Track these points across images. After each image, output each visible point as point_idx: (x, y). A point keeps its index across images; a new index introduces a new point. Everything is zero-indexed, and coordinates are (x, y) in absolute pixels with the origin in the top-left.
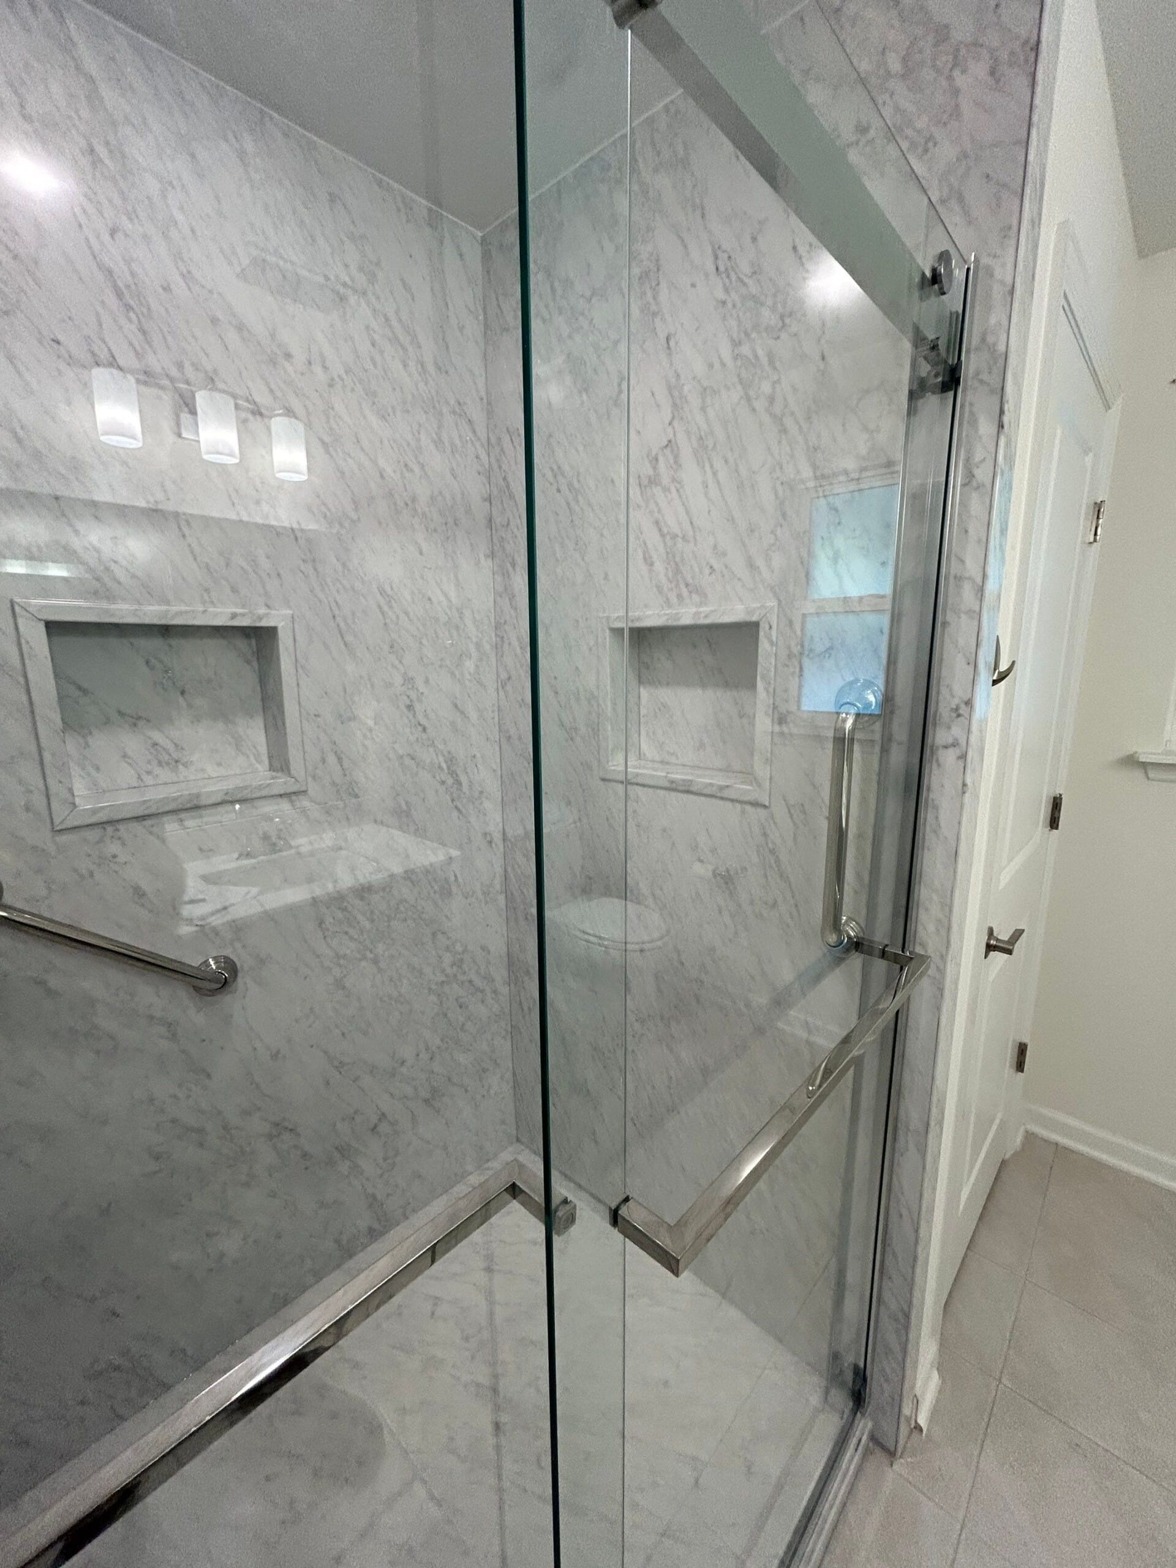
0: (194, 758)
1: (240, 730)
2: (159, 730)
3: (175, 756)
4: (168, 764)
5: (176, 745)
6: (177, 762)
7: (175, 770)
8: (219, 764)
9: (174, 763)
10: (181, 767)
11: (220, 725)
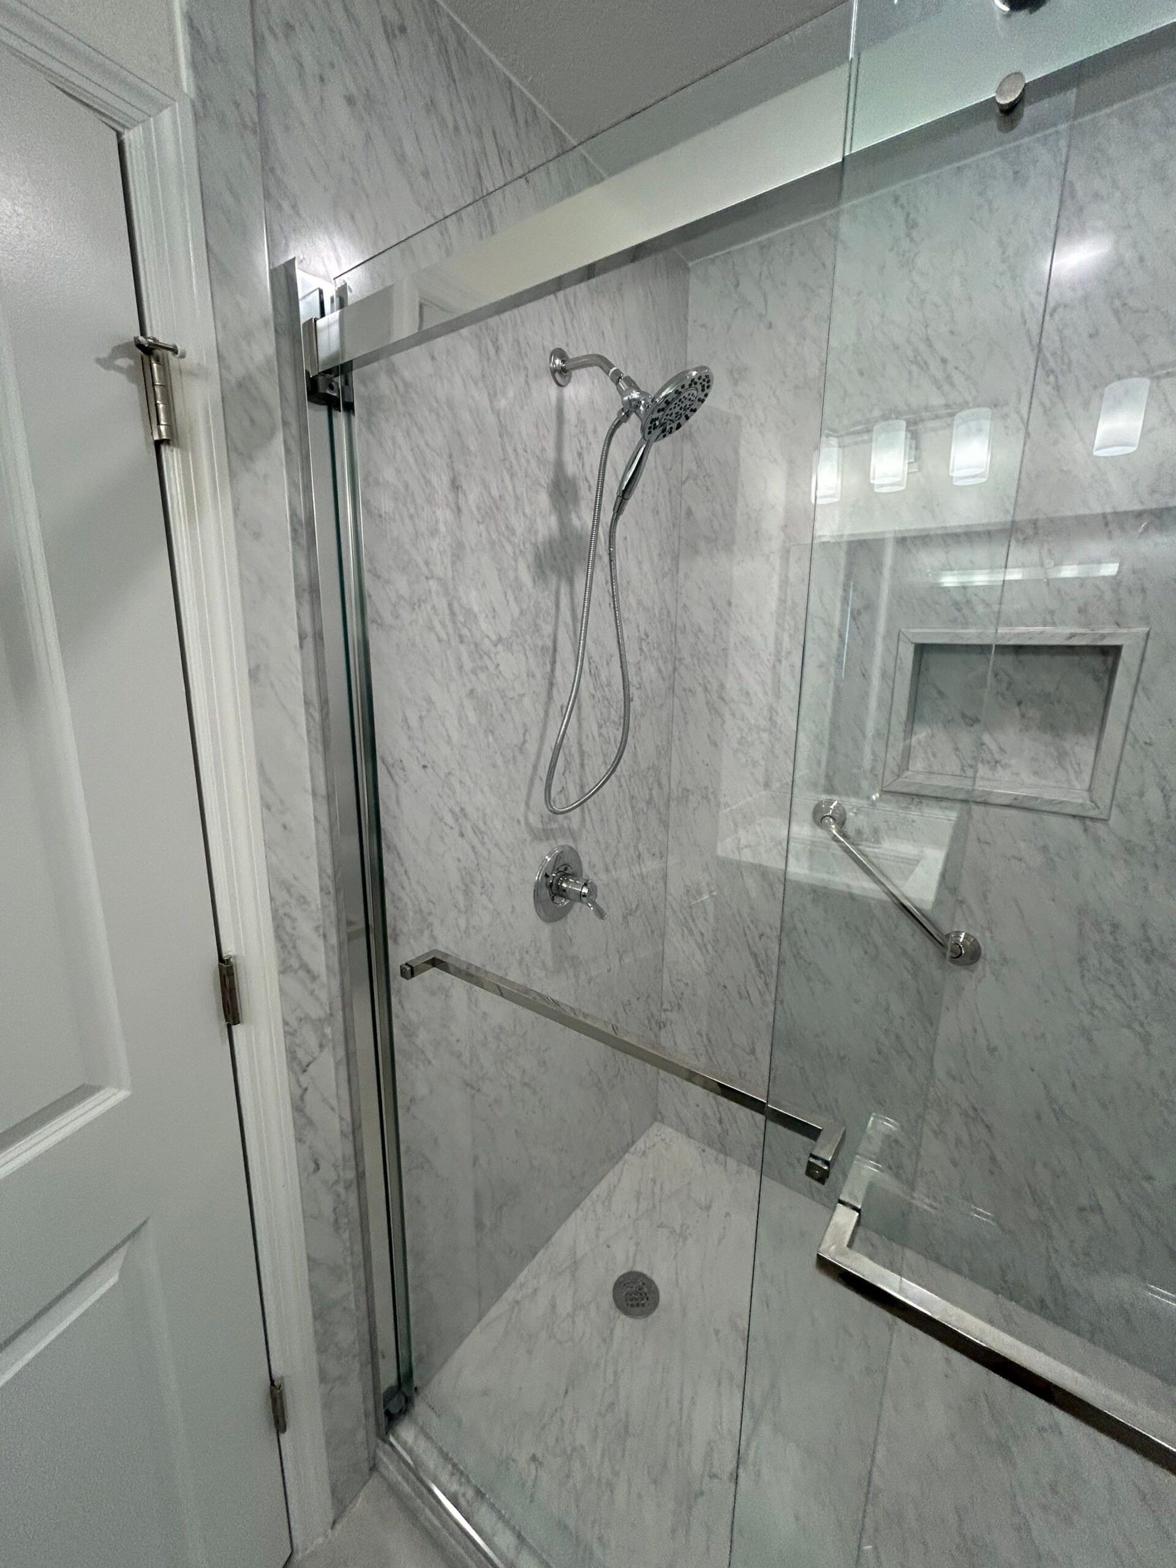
0: (1013, 762)
1: (1067, 746)
2: (991, 734)
3: (997, 756)
4: (988, 762)
5: (1001, 748)
6: (996, 762)
7: (993, 768)
8: (1036, 773)
9: (994, 763)
10: (999, 768)
11: (1048, 737)
